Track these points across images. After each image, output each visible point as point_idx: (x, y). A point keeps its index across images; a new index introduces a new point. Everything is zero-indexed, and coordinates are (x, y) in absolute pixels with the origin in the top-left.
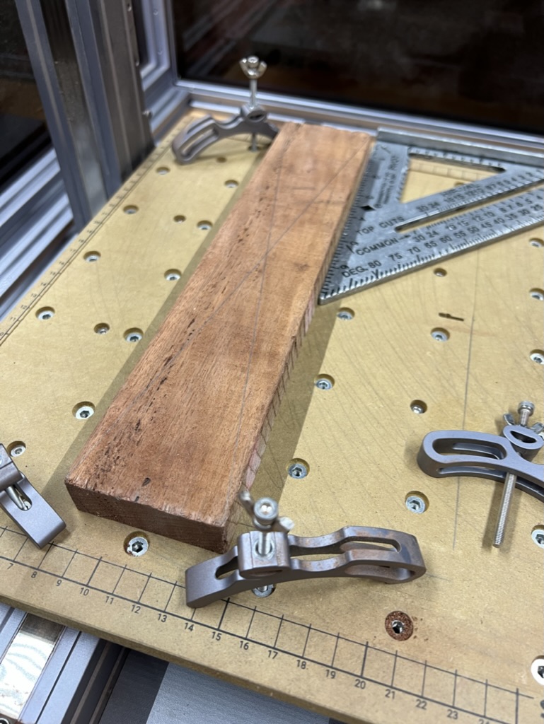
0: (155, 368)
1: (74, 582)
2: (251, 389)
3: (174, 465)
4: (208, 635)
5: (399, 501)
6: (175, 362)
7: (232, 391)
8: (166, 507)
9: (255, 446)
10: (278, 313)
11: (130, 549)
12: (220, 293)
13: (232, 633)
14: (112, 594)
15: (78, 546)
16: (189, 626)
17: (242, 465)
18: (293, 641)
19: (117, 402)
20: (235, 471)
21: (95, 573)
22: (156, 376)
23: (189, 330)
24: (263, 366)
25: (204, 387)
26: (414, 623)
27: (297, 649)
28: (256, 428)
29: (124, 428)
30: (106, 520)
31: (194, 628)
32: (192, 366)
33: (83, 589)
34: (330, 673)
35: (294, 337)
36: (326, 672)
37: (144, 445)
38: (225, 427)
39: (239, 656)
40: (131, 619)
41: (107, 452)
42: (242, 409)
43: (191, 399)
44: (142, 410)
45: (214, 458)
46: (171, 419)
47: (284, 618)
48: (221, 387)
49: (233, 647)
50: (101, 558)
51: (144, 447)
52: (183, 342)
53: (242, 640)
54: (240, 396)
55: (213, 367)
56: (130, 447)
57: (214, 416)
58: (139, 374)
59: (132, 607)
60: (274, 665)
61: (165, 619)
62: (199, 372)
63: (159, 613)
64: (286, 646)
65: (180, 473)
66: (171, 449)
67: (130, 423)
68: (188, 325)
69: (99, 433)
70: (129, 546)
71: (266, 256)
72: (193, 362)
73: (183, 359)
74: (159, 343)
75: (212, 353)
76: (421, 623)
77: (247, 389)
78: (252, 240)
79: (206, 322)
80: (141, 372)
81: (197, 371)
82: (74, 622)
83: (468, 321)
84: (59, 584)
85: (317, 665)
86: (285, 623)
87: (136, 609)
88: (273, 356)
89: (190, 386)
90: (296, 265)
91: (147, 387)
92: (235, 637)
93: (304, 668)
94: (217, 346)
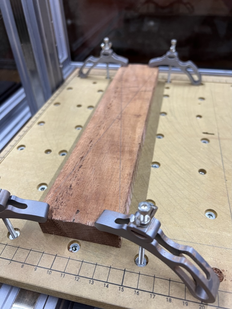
0: (76, 162)
1: (43, 268)
2: (123, 166)
3: (90, 203)
4: (117, 289)
5: (202, 214)
6: (85, 158)
7: (114, 168)
8: (89, 223)
9: (129, 191)
10: (130, 135)
11: (71, 249)
12: (102, 129)
13: (129, 287)
14: (64, 272)
15: (44, 250)
16: (106, 285)
17: (124, 200)
18: (162, 288)
19: (59, 178)
20: (121, 203)
21: (54, 262)
22: (77, 165)
23: (90, 145)
24: (127, 156)
25: (100, 168)
26: (223, 273)
27: (165, 292)
28: (128, 183)
29: (64, 188)
30: (57, 236)
31: (109, 286)
32: (94, 159)
33: (48, 271)
34: (185, 303)
35: (139, 144)
36: (183, 303)
37: (74, 195)
38: (113, 184)
39: (135, 298)
40: (75, 284)
41: (57, 200)
42: (120, 176)
43: (95, 173)
44: (72, 180)
45: (109, 198)
46: (86, 183)
47: (156, 276)
48: (108, 167)
49: (131, 294)
50: (57, 254)
51: (75, 196)
52: (88, 150)
53: (135, 290)
54: (118, 170)
55: (103, 159)
56: (67, 197)
57: (107, 180)
58: (69, 165)
59: (75, 278)
60: (155, 302)
61: (93, 283)
62: (97, 162)
63: (90, 280)
64: (159, 291)
65: (94, 206)
66: (88, 196)
67: (66, 186)
68: (89, 143)
69: (52, 192)
70: (70, 248)
71: (121, 113)
72: (94, 158)
73: (89, 157)
74: (77, 151)
75: (102, 153)
76: (227, 272)
77: (121, 167)
78: (114, 108)
79: (97, 141)
80: (70, 164)
81: (96, 162)
82: (45, 289)
83: (216, 134)
84: (36, 270)
85: (177, 300)
86: (156, 279)
87: (77, 279)
88: (131, 152)
89: (93, 168)
90: (135, 115)
91: (73, 170)
92: (131, 289)
93: (171, 302)
94: (104, 150)
